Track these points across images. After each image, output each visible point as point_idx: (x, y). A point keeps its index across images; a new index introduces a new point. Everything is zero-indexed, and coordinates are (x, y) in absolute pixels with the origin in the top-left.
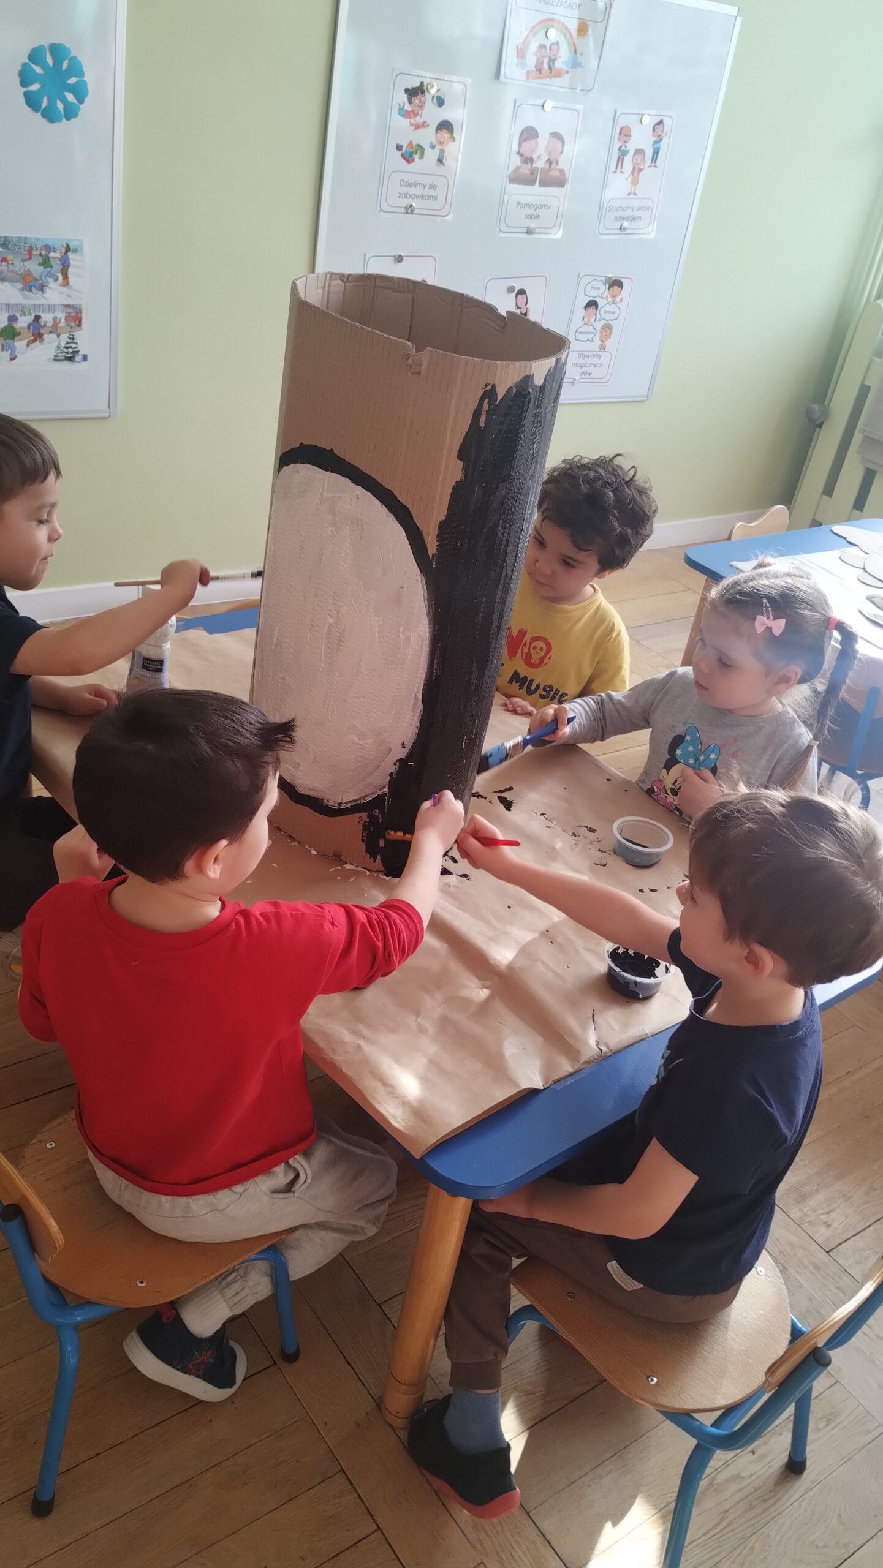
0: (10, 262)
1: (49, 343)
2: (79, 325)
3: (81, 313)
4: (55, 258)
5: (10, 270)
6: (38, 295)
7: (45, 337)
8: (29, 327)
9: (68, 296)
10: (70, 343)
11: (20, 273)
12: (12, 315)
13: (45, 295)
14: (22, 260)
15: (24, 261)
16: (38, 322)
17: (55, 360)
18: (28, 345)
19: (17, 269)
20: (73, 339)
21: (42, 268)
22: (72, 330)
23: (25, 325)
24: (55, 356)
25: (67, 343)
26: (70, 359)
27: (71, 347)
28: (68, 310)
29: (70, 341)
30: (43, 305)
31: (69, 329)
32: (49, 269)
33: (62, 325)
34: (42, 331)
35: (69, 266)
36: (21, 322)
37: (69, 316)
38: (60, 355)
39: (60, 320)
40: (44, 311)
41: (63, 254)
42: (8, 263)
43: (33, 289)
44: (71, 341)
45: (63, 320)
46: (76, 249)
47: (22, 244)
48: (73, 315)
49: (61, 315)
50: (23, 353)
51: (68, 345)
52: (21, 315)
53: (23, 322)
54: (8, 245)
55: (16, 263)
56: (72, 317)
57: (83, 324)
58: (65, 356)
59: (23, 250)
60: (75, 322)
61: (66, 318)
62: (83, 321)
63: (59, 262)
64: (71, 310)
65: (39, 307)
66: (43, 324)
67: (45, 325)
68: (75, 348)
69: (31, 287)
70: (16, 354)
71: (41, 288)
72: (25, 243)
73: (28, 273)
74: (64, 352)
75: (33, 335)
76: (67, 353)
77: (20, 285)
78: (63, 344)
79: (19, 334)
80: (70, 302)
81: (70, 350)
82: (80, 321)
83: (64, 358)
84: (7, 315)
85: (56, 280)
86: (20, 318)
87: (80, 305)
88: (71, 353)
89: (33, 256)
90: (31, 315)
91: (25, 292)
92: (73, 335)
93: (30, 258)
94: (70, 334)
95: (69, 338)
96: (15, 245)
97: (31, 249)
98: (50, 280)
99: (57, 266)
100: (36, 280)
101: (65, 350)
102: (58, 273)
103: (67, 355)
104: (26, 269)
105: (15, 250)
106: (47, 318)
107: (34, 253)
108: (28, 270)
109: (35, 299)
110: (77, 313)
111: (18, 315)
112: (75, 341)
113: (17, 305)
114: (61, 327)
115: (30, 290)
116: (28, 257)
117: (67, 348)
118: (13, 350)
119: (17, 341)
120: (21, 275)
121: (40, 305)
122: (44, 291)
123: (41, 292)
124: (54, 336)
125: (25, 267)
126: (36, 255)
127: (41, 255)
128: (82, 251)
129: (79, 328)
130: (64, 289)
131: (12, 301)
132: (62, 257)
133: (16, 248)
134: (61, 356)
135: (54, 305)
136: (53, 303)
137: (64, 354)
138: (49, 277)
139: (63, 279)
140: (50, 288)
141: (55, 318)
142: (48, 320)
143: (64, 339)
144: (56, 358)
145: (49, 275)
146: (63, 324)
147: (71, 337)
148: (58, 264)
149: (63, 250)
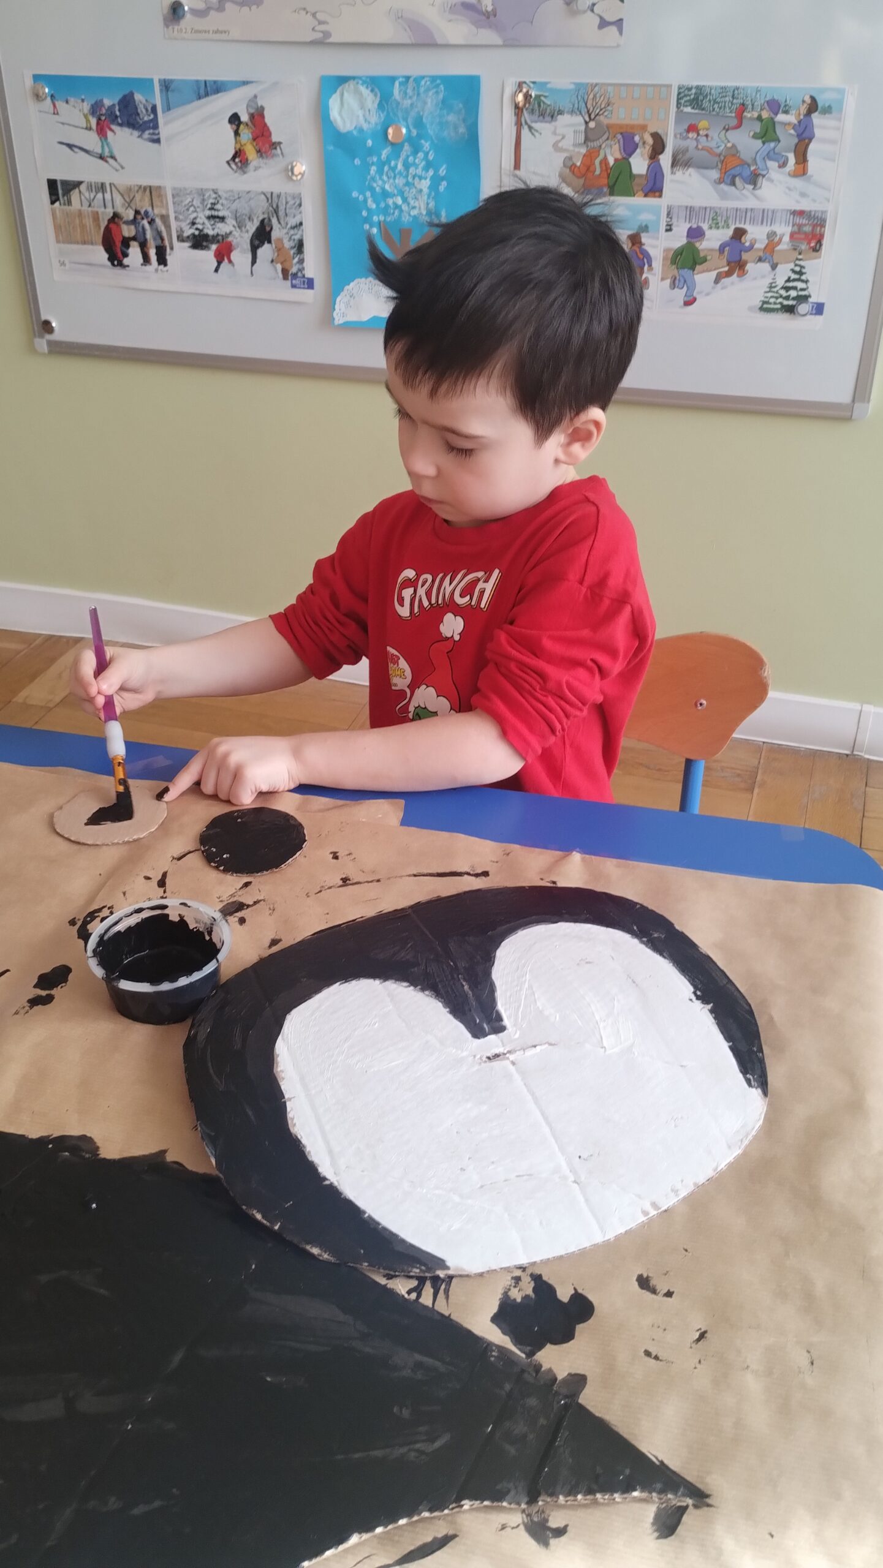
0: (701, 132)
1: (755, 279)
2: (817, 249)
3: (823, 226)
4: (785, 124)
5: (700, 147)
6: (744, 192)
7: (749, 267)
8: (722, 249)
9: (803, 195)
10: (794, 280)
11: (718, 151)
12: (695, 226)
13: (758, 192)
14: (724, 128)
15: (727, 129)
16: (740, 239)
17: (762, 309)
18: (717, 281)
19: (713, 144)
20: (801, 273)
21: (759, 142)
22: (800, 257)
23: (716, 245)
24: (764, 303)
25: (789, 280)
26: (790, 310)
27: (795, 288)
28: (798, 220)
29: (794, 276)
30: (752, 210)
31: (796, 255)
32: (772, 145)
33: (783, 246)
34: (745, 256)
35: (810, 140)
36: (708, 240)
37: (799, 232)
38: (772, 300)
39: (780, 240)
40: (753, 221)
41: (802, 117)
42: (698, 135)
43: (737, 180)
44: (797, 276)
45: (786, 239)
46: (830, 107)
47: (727, 99)
48: (808, 229)
49: (784, 230)
50: (708, 294)
51: (791, 284)
52: (711, 228)
53: (714, 239)
54: (702, 101)
55: (714, 134)
56: (806, 233)
57: (823, 247)
58: (781, 303)
59: (727, 110)
60: (809, 243)
61: (792, 236)
62: (825, 242)
63: (792, 132)
64: (804, 221)
65: (744, 213)
66: (747, 244)
67: (751, 247)
68: (802, 290)
69: (734, 177)
70: (695, 295)
71: (754, 179)
72: (733, 97)
73: (733, 152)
74: (781, 296)
75: (729, 263)
76: (787, 298)
77: (715, 174)
78: (781, 282)
79: (705, 260)
80: (805, 205)
81: (793, 293)
82: (819, 242)
83: (779, 306)
84: (688, 226)
85: (783, 165)
86: (709, 233)
87: (826, 212)
88: (794, 299)
89: (744, 121)
90: (728, 227)
91: (723, 186)
92: (802, 267)
93: (739, 125)
94: (796, 265)
95: (793, 271)
96: (715, 102)
97: (743, 107)
98: (772, 165)
99: (787, 139)
100: (744, 164)
101: (783, 293)
102: (789, 152)
103: (786, 303)
104: (729, 145)
105: (714, 110)
106: (756, 234)
107: (747, 115)
108: (734, 146)
109: (743, 198)
110: (814, 226)
111: (705, 227)
112: (804, 277)
113: (706, 208)
114: (780, 251)
115: (733, 184)
116: (734, 122)
117: (787, 289)
118: (691, 287)
119: (697, 274)
120: (720, 155)
121: (747, 209)
122: (759, 185)
123: (752, 187)
124: (766, 266)
125: (729, 142)
126: (751, 119)
127: (759, 118)
128: (840, 110)
129: (815, 254)
130: (797, 183)
131: (698, 203)
132: (800, 122)
133: (716, 106)
134: (775, 303)
135: (773, 211)
136: (772, 207)
137: (780, 300)
138: (771, 159)
139: (797, 163)
140: (771, 181)
141: (771, 235)
142: (757, 237)
143: (784, 272)
144: (765, 306)
145: (770, 156)
146: (785, 245)
147: (797, 269)
148: (791, 134)
149: (803, 109)
